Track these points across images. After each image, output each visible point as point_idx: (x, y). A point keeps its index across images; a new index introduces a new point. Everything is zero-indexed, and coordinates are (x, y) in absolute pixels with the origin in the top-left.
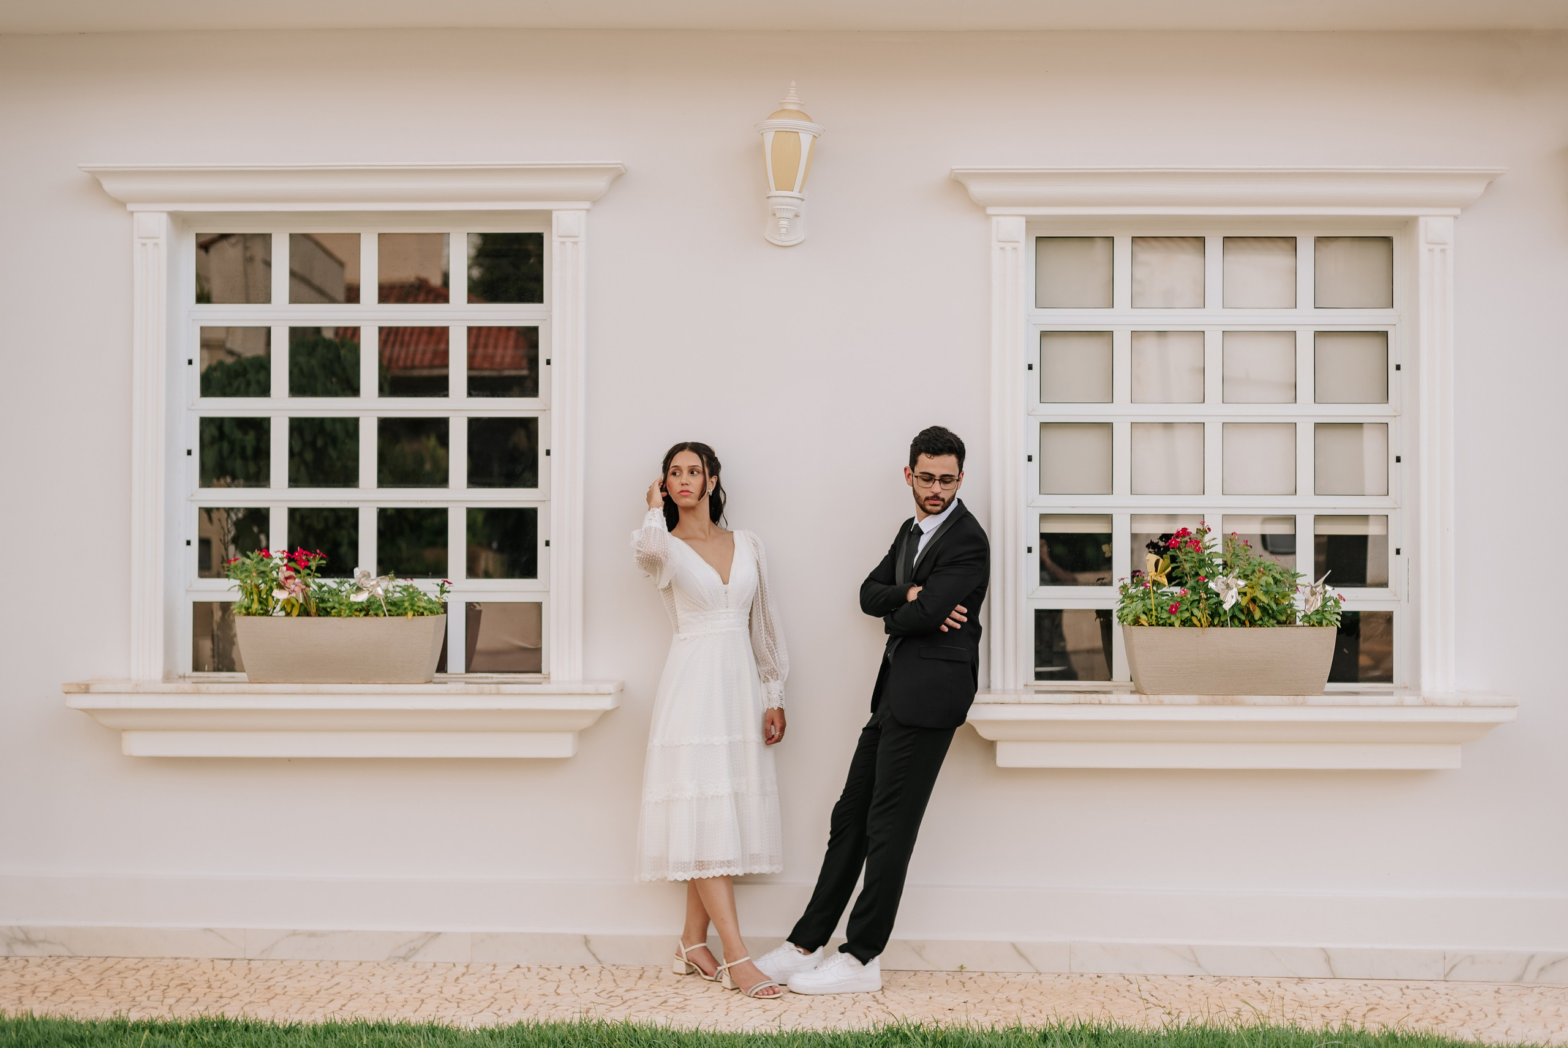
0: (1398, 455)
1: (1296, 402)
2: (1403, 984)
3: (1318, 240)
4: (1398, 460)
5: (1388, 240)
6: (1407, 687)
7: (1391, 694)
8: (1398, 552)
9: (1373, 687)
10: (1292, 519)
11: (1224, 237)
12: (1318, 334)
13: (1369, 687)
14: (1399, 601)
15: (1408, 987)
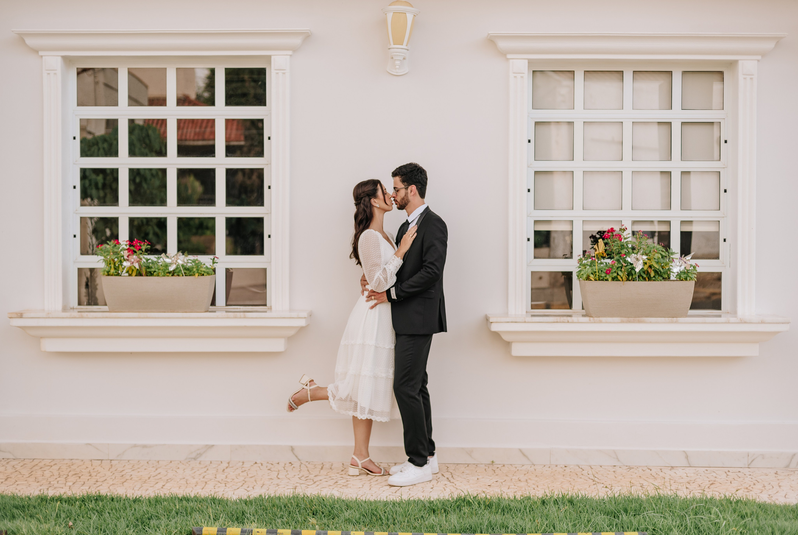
0: (725, 189)
1: (671, 160)
2: (726, 470)
3: (684, 73)
4: (725, 191)
5: (721, 73)
6: (729, 313)
7: (720, 316)
8: (725, 240)
9: (711, 313)
10: (669, 223)
11: (634, 71)
12: (683, 123)
13: (708, 313)
14: (725, 266)
15: (729, 471)
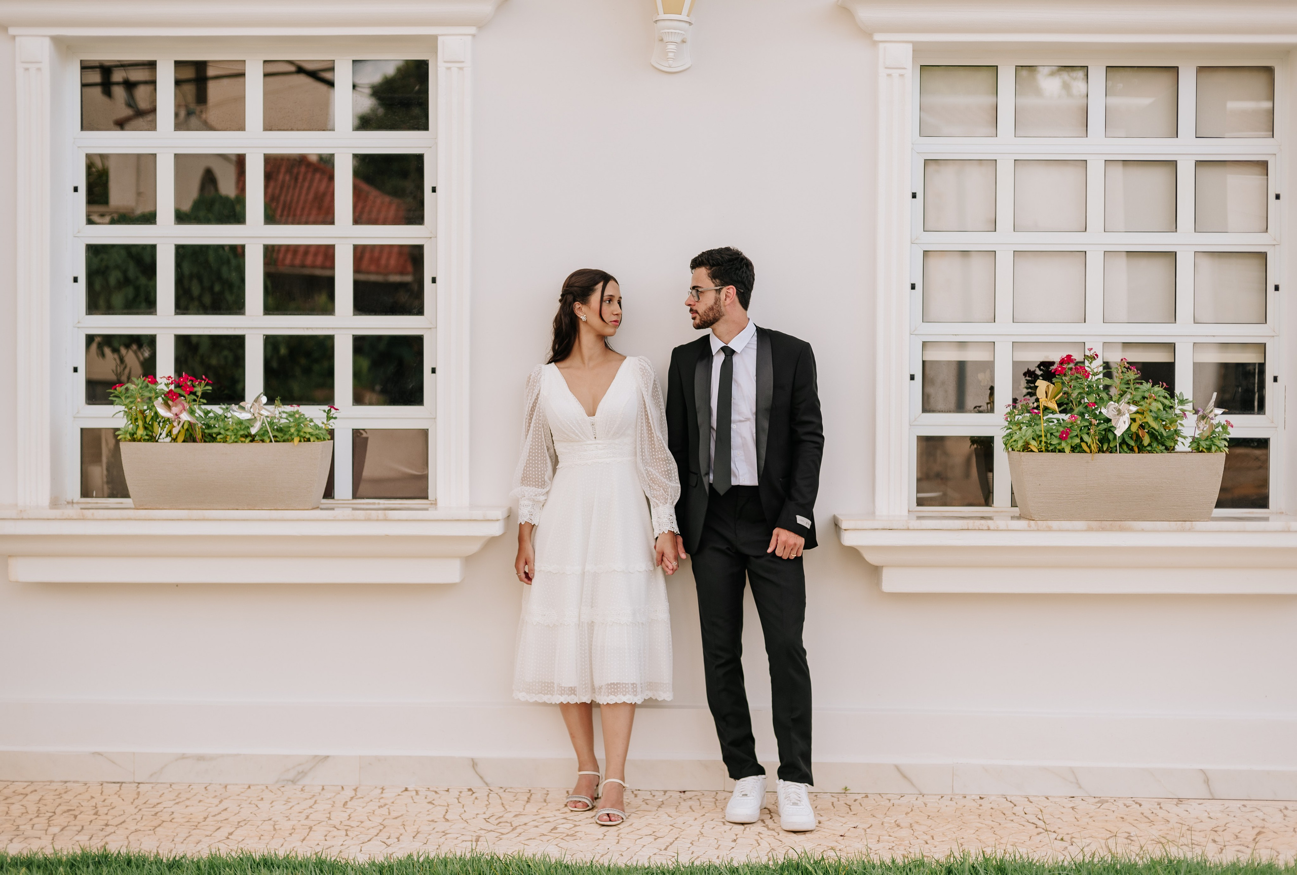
0: (1276, 284)
1: (1176, 231)
2: (1281, 805)
3: (1201, 69)
4: (1277, 288)
5: (1269, 70)
6: (1283, 513)
7: (1266, 519)
8: (1275, 379)
9: (1249, 513)
10: (1171, 347)
11: (1107, 67)
12: (1199, 163)
13: (1245, 513)
14: (1276, 427)
15: (1286, 808)
